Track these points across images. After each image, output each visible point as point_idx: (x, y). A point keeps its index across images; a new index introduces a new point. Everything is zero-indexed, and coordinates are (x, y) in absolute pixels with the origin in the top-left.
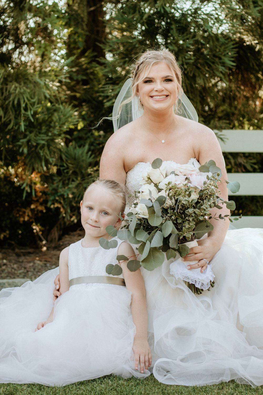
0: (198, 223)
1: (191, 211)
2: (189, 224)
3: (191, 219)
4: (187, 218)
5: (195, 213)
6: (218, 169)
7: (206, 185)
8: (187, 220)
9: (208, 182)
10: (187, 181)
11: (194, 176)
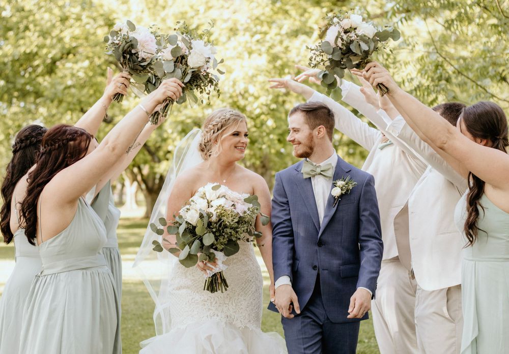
0: (230, 241)
1: (229, 230)
2: (223, 239)
3: (226, 236)
4: (224, 234)
5: (231, 233)
6: (259, 205)
7: (246, 214)
8: (223, 236)
9: (248, 212)
10: (233, 207)
11: (239, 204)
